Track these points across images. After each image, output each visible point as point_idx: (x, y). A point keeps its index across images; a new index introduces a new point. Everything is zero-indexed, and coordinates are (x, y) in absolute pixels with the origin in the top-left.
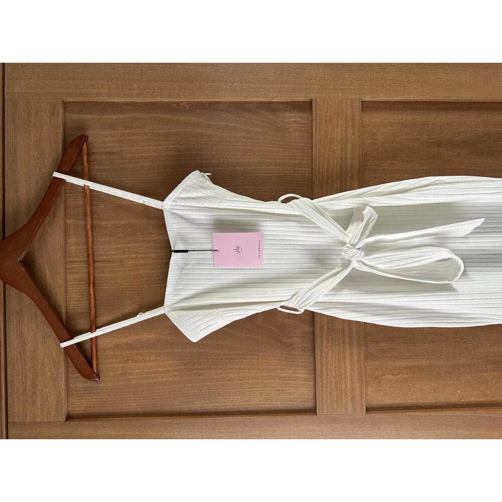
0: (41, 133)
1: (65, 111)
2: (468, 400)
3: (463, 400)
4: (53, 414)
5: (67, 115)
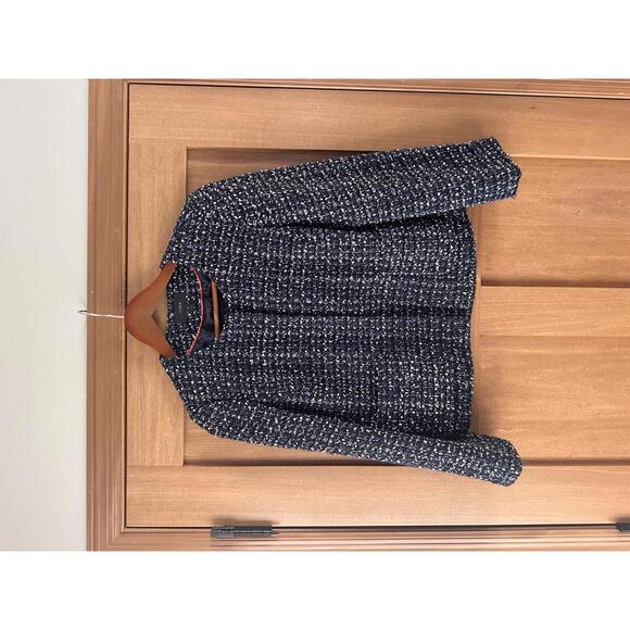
0: (165, 180)
1: (188, 158)
2: (579, 456)
3: (573, 456)
4: (171, 459)
5: (190, 162)
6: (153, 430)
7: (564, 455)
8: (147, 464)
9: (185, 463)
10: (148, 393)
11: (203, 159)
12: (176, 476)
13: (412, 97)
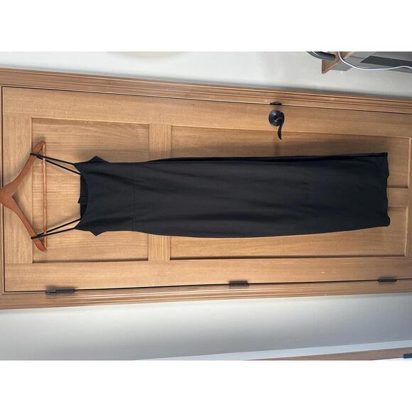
1: (33, 122)
4: (26, 260)
5: (33, 124)
6: (18, 247)
7: (208, 255)
8: (15, 263)
9: (33, 262)
10: (14, 230)
11: (40, 123)
12: (29, 268)
13: (138, 98)
